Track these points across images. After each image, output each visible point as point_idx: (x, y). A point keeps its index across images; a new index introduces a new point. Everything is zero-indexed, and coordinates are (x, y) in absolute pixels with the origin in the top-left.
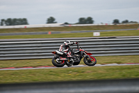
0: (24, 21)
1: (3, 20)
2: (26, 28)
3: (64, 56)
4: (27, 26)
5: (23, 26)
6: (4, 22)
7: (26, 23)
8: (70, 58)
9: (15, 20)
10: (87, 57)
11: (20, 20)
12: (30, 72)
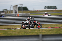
0: (55, 7)
1: (45, 7)
2: (56, 10)
3: (27, 24)
4: (57, 9)
5: (54, 9)
6: (46, 8)
7: (56, 8)
8: (29, 25)
9: (51, 7)
10: (37, 25)
11: (53, 6)
12: (58, 30)
